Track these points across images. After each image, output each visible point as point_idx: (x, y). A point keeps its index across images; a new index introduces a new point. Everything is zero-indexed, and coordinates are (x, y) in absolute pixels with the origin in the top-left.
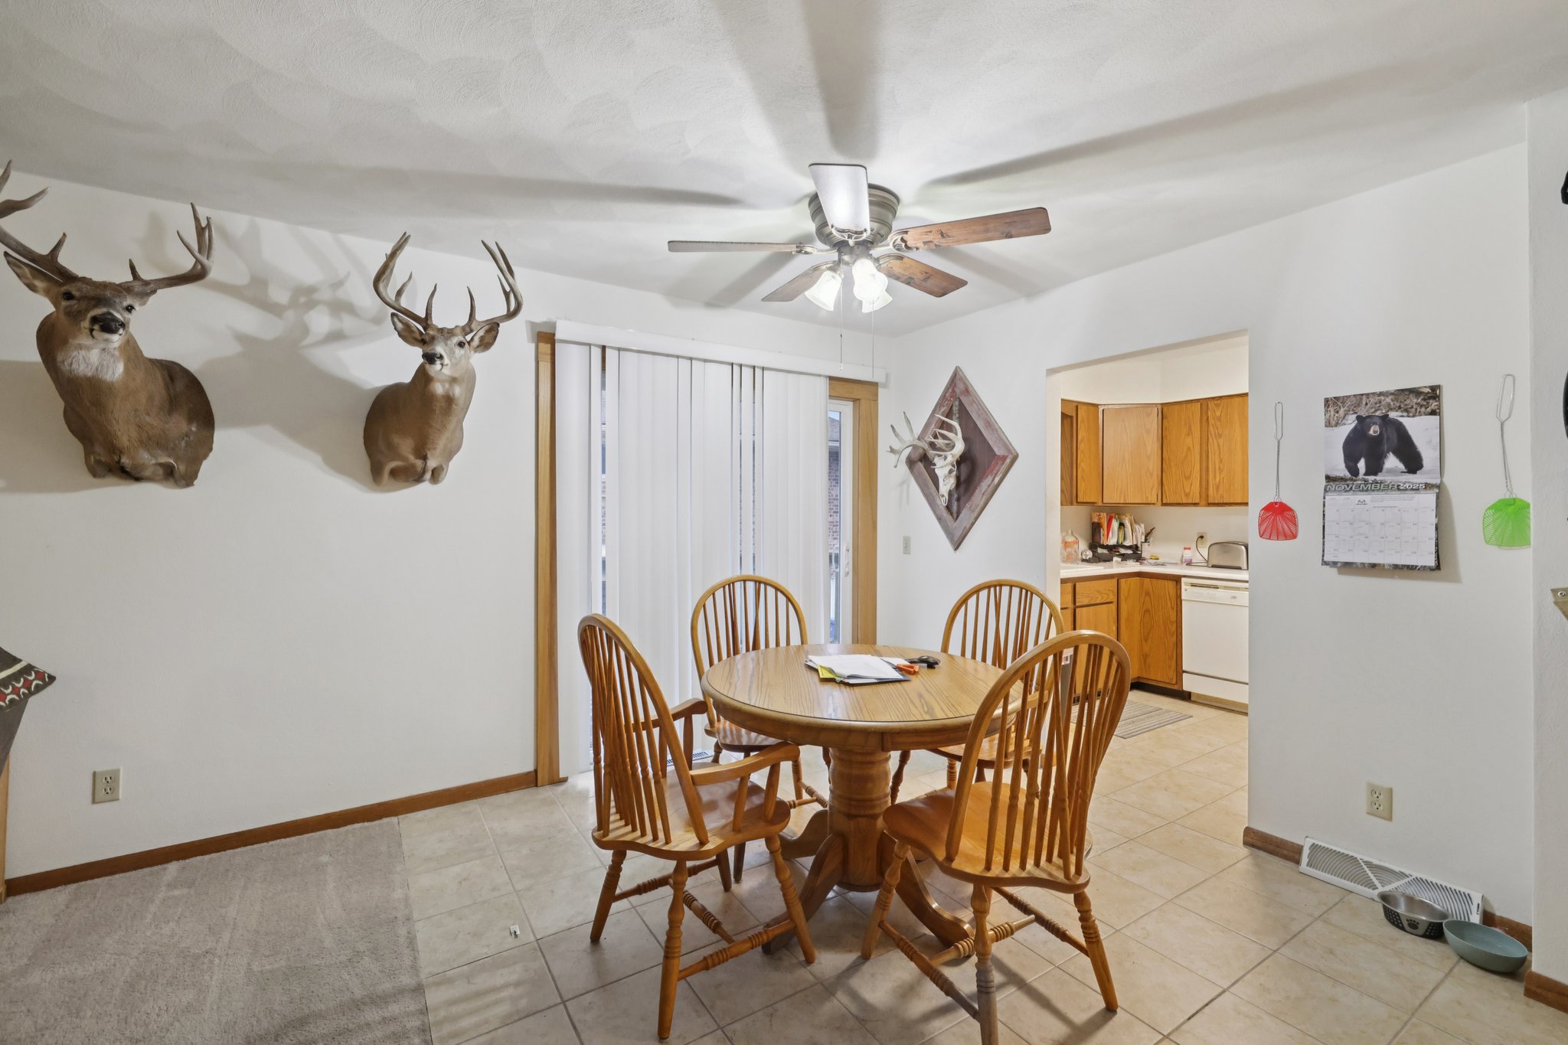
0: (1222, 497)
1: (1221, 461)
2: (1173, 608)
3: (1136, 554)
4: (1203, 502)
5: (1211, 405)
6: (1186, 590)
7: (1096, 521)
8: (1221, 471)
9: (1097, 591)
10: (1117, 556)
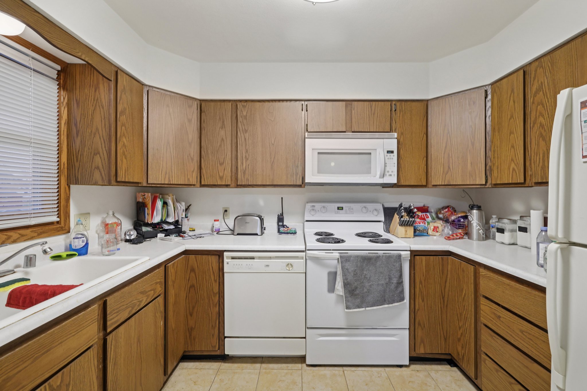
0: (248, 180)
1: (247, 151)
2: (215, 281)
3: (178, 229)
4: (233, 184)
5: (239, 105)
6: (228, 263)
7: (141, 200)
8: (247, 159)
9: (142, 293)
10: (161, 232)
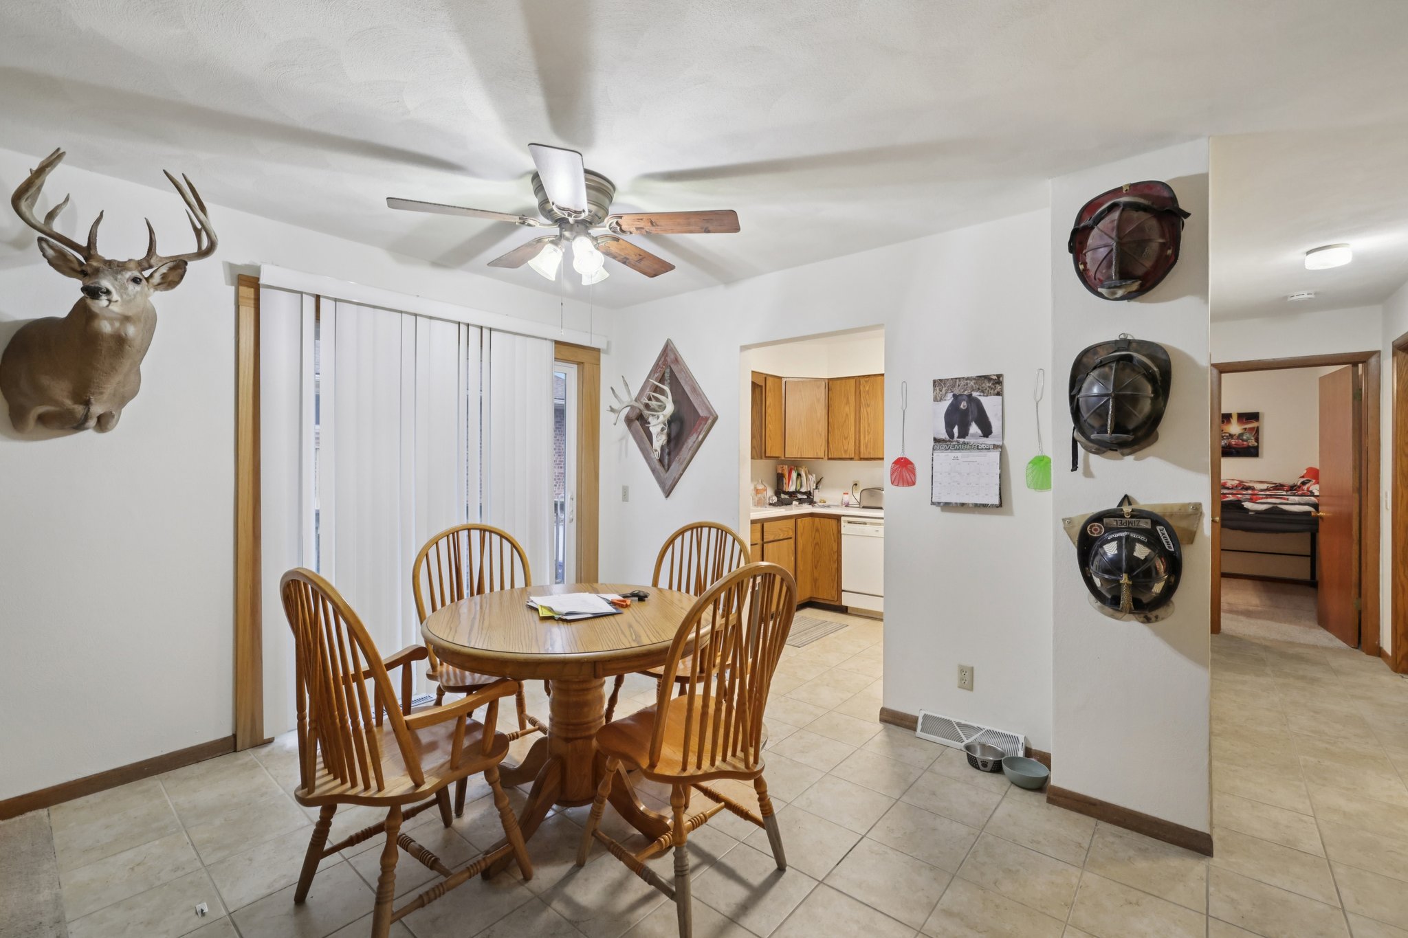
0: (870, 453)
1: (869, 425)
2: (835, 542)
3: (809, 498)
4: (857, 457)
5: (862, 381)
6: (844, 526)
7: (780, 472)
8: (869, 433)
9: (780, 529)
10: (796, 500)
